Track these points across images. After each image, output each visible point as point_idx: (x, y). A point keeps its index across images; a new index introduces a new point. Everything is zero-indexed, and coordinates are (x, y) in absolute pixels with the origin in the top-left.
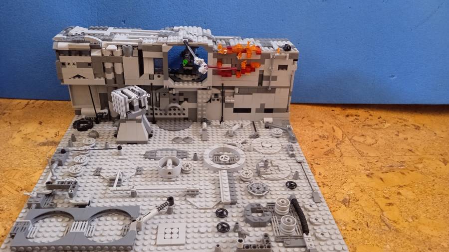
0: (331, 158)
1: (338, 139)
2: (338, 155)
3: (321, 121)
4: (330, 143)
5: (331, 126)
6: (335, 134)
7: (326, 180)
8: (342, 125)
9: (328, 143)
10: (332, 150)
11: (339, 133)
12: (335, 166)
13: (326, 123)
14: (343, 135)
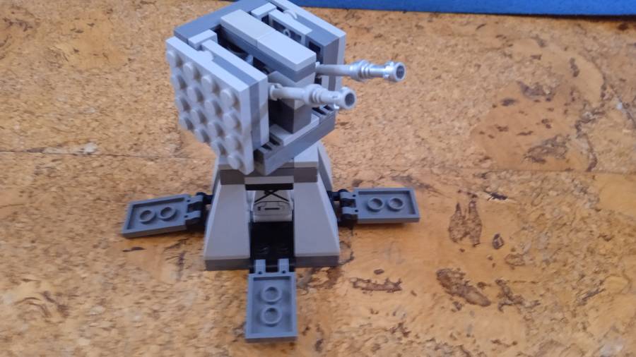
0: (552, 175)
1: (586, 103)
2: (580, 164)
3: (537, 38)
4: (557, 116)
5: (570, 55)
6: (576, 82)
7: (520, 273)
8: (602, 55)
9: (549, 115)
10: (559, 140)
11: (591, 81)
12: (565, 208)
13: (552, 47)
14: (604, 88)
